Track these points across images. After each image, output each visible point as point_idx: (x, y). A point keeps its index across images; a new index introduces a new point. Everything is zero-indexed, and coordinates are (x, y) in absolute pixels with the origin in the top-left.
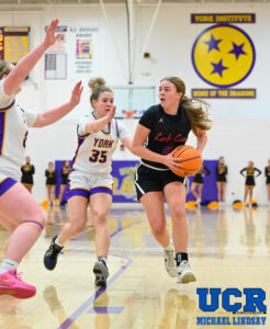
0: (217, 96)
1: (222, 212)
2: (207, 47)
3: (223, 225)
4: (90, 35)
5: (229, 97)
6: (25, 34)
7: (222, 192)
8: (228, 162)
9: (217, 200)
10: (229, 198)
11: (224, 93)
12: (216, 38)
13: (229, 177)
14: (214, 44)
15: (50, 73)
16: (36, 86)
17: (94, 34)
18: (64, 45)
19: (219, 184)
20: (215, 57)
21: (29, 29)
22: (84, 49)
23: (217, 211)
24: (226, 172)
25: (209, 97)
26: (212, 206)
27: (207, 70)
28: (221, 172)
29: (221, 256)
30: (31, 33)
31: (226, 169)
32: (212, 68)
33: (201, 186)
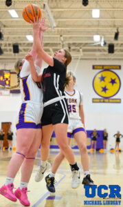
0: (104, 102)
1: (105, 154)
2: (99, 80)
3: (106, 160)
5: (109, 102)
7: (105, 145)
8: (108, 131)
9: (103, 148)
10: (108, 148)
11: (107, 100)
12: (104, 76)
13: (109, 138)
14: (103, 79)
19: (104, 141)
20: (103, 84)
23: (103, 153)
24: (107, 136)
25: (100, 102)
26: (101, 151)
27: (99, 90)
28: (105, 135)
29: (104, 174)
31: (107, 134)
32: (101, 89)
33: (96, 142)
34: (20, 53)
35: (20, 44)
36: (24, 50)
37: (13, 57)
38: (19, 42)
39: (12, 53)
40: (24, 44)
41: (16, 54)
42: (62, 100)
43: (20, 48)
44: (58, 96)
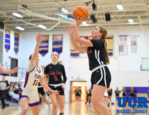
4: (136, 38)
6: (111, 38)
15: (121, 53)
16: (116, 58)
17: (138, 38)
18: (126, 42)
21: (113, 36)
22: (134, 43)
30: (114, 38)
34: (112, 20)
35: (112, 13)
36: (115, 18)
37: (106, 24)
38: (111, 11)
39: (105, 21)
40: (115, 13)
41: (109, 22)
42: (102, 68)
43: (112, 16)
44: (99, 65)
